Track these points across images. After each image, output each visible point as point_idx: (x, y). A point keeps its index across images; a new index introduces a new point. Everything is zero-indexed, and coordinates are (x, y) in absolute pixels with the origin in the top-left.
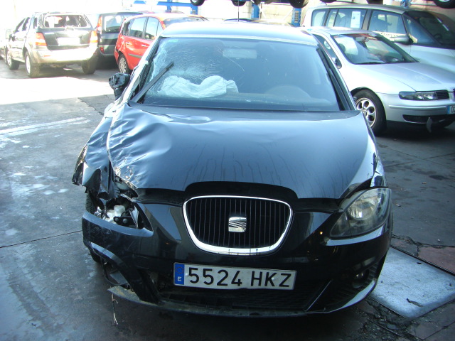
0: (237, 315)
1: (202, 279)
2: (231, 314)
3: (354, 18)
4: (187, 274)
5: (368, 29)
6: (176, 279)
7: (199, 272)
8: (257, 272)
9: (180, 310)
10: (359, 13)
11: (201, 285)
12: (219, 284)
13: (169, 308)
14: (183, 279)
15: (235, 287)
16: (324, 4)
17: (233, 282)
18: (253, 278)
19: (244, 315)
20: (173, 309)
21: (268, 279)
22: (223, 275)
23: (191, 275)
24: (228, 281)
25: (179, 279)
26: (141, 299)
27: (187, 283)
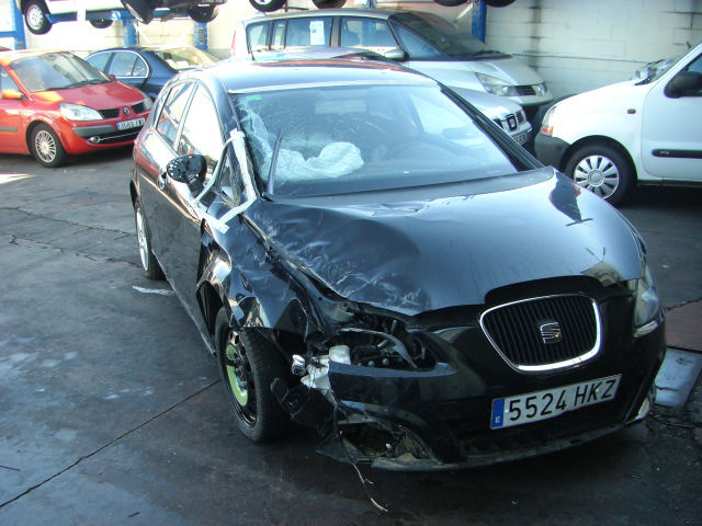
0: (557, 448)
1: (525, 412)
2: (549, 449)
3: (315, 31)
4: (507, 411)
5: (339, 44)
6: (494, 420)
7: (521, 406)
8: (582, 385)
9: (491, 462)
10: (322, 23)
11: (523, 420)
12: (543, 413)
13: (476, 464)
14: (501, 420)
15: (560, 412)
16: (262, 15)
17: (558, 407)
18: (578, 395)
19: (565, 446)
20: (481, 464)
21: (593, 392)
22: (548, 399)
23: (511, 410)
24: (552, 407)
25: (497, 421)
26: (445, 462)
27: (507, 423)
